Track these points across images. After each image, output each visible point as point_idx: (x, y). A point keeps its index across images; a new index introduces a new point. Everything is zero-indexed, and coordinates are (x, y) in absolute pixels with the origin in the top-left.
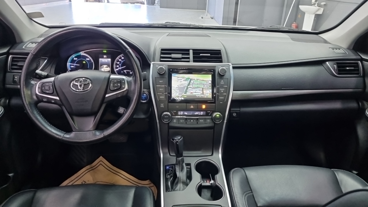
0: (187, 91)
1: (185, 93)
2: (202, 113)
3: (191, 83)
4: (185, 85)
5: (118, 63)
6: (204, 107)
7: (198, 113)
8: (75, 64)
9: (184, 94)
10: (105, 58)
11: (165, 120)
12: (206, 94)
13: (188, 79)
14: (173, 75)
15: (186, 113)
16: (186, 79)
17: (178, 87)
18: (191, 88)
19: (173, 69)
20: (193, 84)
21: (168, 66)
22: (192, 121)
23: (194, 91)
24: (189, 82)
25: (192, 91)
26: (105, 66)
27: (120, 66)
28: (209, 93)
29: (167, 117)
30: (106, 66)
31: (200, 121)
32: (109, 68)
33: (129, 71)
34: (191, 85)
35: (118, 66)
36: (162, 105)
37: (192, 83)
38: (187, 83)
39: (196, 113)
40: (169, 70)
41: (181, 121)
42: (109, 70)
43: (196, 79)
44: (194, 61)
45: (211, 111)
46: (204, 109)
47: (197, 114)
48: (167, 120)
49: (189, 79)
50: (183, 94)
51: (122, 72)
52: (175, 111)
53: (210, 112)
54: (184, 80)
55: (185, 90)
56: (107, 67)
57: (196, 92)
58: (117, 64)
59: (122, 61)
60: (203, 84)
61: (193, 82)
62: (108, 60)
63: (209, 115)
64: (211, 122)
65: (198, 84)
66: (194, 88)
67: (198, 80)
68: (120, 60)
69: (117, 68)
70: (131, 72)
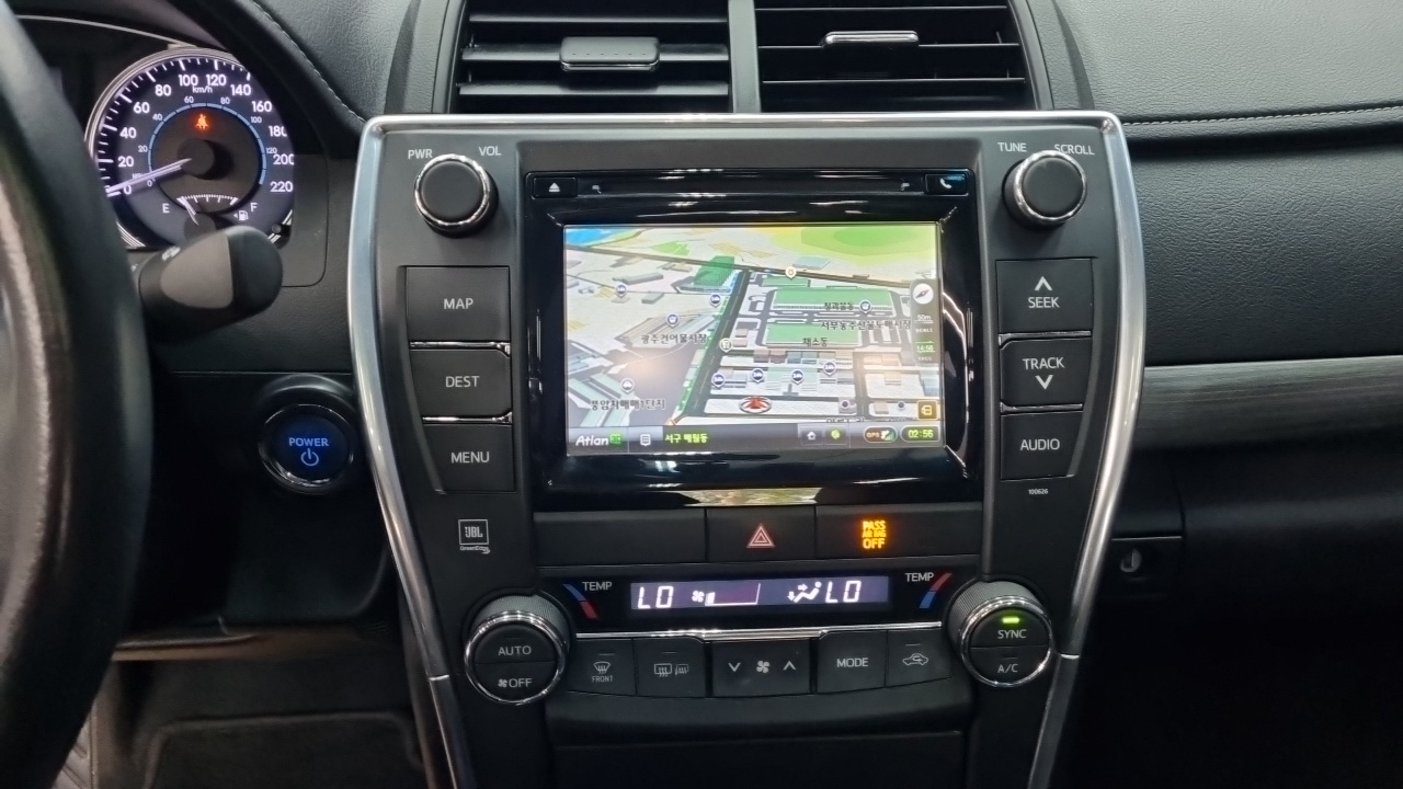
0: (709, 386)
1: (696, 407)
2: (853, 591)
3: (744, 309)
4: (689, 331)
5: (127, 132)
6: (874, 533)
7: (823, 590)
9: (688, 412)
11: (503, 683)
12: (893, 410)
13: (717, 271)
14: (571, 233)
15: (706, 597)
16: (696, 269)
17: (620, 347)
18: (749, 361)
19: (574, 181)
20: (764, 315)
21: (525, 147)
22: (763, 667)
23: (776, 380)
24: (724, 298)
25: (753, 389)
27: (140, 158)
28: (920, 396)
29: (525, 650)
31: (842, 663)
33: (220, 197)
34: (751, 326)
35: (125, 161)
36: (473, 532)
37: (753, 307)
38: (704, 308)
39: (804, 593)
40: (533, 184)
41: (663, 673)
43: (791, 271)
44: (772, 100)
45: (938, 572)
46: (875, 552)
47: (804, 605)
48: (519, 682)
49: (731, 266)
50: (677, 413)
52: (606, 585)
53: (927, 576)
54: (680, 286)
55: (692, 374)
57: (798, 389)
58: (115, 146)
59: (156, 117)
60: (863, 314)
61: (770, 295)
63: (926, 602)
64: (942, 667)
65: (811, 316)
66: (780, 359)
67: (815, 283)
68: (141, 108)
69: (119, 176)
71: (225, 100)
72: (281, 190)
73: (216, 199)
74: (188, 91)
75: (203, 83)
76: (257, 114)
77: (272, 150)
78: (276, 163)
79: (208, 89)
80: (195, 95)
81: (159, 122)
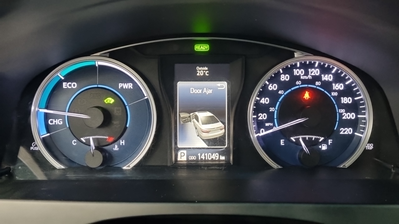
5: (265, 101)
8: (67, 114)
10: (203, 79)
26: (203, 115)
30: (209, 114)
32: (220, 124)
33: (314, 137)
35: (263, 116)
42: (220, 133)
51: (282, 142)
56: (211, 121)
58: (259, 108)
59: (281, 92)
62: (215, 89)
68: (272, 87)
69: (260, 125)
70: (325, 142)
71: (318, 83)
72: (346, 133)
73: (312, 138)
74: (298, 78)
75: (306, 74)
76: (335, 91)
77: (342, 111)
78: (344, 118)
79: (310, 77)
80: (302, 80)
81: (281, 95)
